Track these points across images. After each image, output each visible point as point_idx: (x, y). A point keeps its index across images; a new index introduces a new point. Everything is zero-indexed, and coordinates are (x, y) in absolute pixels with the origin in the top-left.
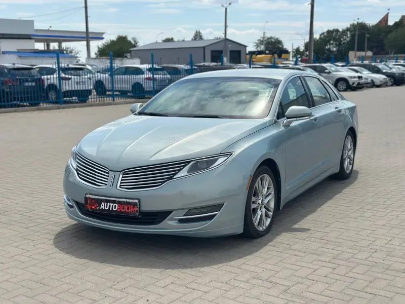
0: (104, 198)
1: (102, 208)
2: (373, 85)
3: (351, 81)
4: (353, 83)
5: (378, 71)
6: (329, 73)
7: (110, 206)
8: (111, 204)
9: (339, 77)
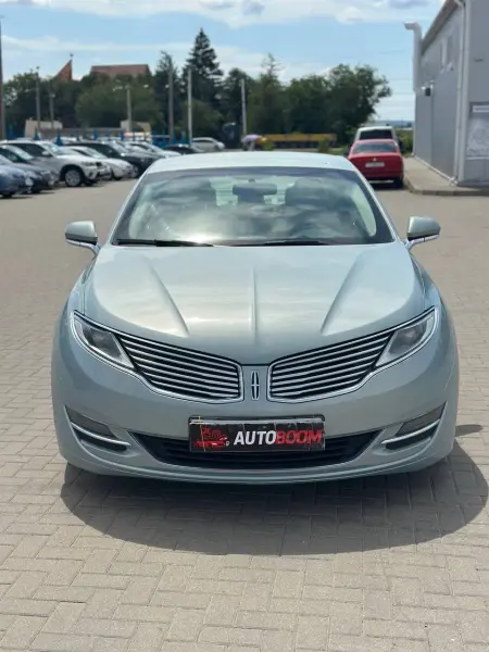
0: (243, 422)
1: (239, 443)
2: (113, 177)
3: (87, 170)
4: (91, 174)
5: (115, 155)
6: (50, 156)
7: (257, 436)
8: (261, 433)
9: (66, 163)
